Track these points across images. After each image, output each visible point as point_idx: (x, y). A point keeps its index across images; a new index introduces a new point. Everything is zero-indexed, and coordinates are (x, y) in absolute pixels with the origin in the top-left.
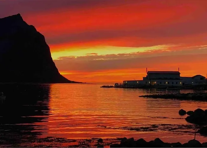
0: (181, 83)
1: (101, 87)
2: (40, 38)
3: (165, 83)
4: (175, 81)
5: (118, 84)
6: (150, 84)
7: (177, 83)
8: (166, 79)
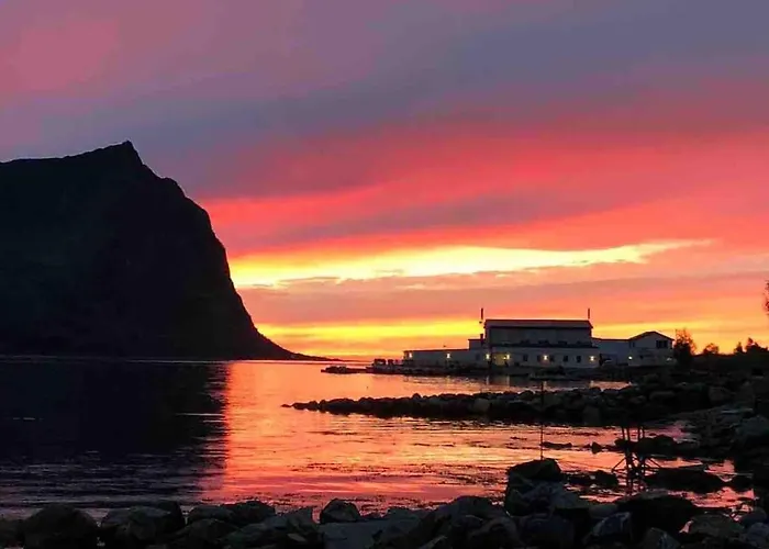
0: (592, 358)
1: (322, 371)
2: (197, 221)
3: (539, 358)
4: (573, 353)
5: (384, 361)
6: (490, 362)
7: (579, 359)
8: (545, 345)
